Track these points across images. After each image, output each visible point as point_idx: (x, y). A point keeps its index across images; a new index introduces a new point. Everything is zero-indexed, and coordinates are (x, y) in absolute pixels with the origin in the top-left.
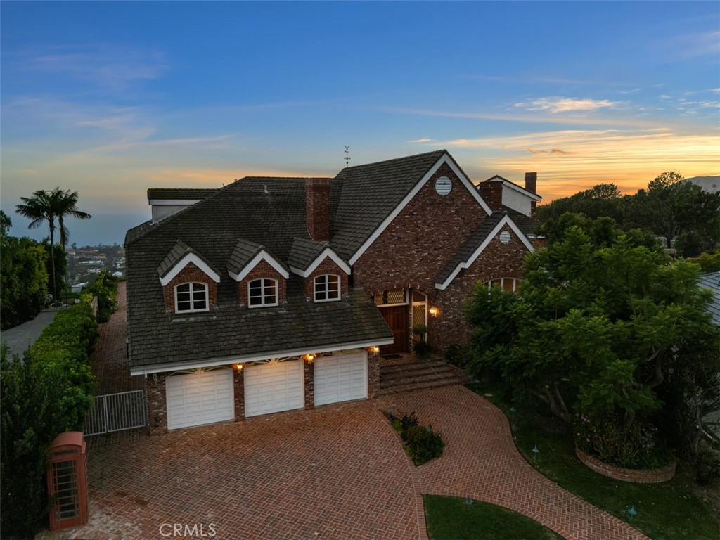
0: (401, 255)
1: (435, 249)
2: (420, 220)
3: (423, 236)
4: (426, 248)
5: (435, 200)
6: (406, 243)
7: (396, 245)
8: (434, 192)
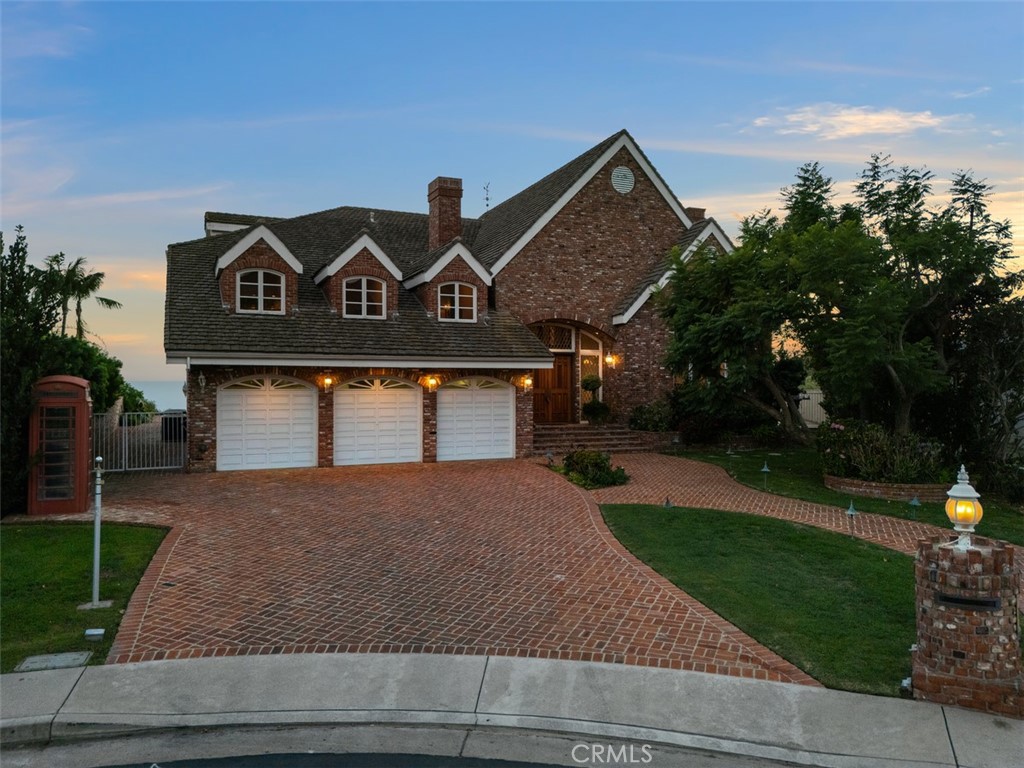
0: (564, 271)
1: (612, 268)
2: (591, 224)
3: (594, 247)
4: (600, 265)
5: (611, 198)
6: (571, 255)
7: (556, 255)
8: (609, 187)
